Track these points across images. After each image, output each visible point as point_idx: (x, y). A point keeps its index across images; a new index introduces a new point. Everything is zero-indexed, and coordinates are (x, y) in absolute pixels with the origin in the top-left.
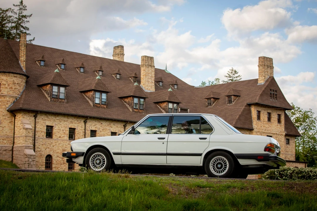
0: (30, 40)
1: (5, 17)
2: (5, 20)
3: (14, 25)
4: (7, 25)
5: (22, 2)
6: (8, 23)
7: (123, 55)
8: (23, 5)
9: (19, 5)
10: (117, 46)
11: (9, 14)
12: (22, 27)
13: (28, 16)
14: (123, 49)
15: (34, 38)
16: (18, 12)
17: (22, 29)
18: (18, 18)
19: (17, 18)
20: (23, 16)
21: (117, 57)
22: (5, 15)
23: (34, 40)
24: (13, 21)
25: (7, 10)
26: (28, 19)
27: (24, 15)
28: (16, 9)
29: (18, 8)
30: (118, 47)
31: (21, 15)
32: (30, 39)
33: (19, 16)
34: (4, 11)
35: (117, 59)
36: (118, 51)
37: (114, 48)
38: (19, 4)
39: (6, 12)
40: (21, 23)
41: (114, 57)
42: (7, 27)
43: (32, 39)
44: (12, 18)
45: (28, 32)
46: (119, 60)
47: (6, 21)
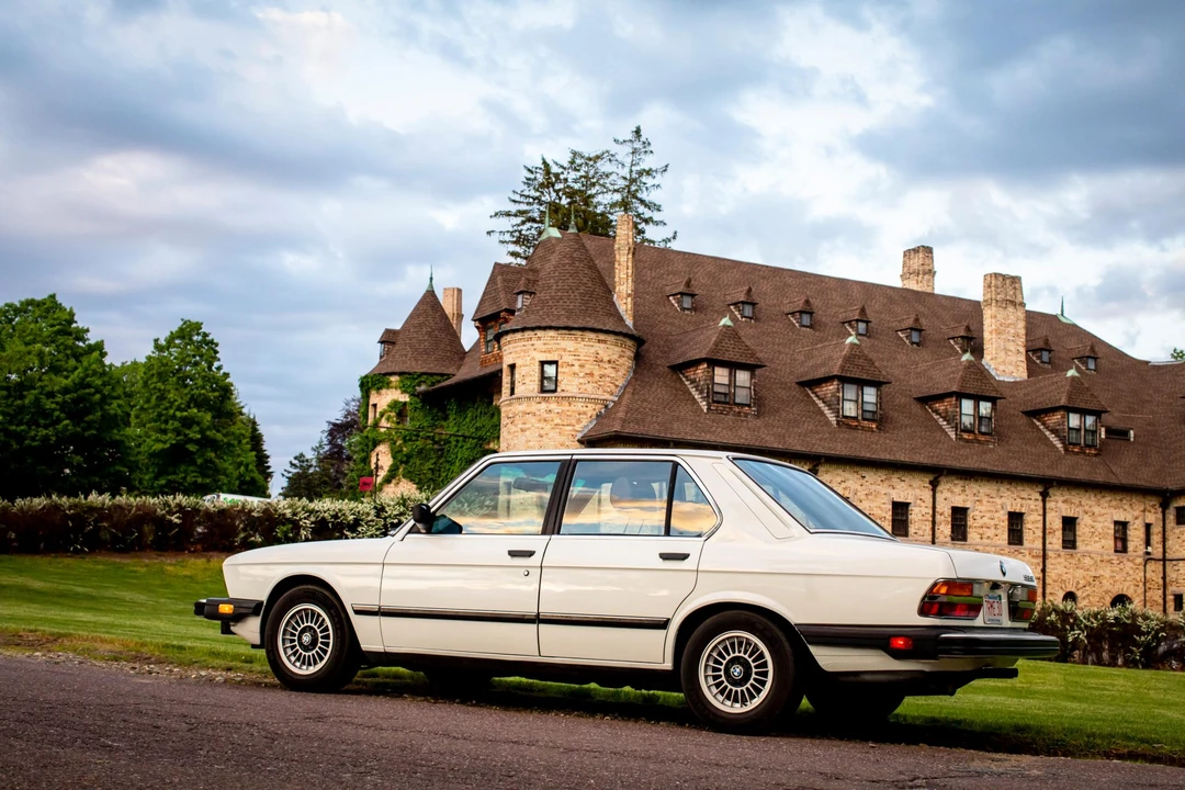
0: (664, 240)
1: (593, 177)
2: (593, 185)
3: (617, 197)
4: (599, 198)
5: (638, 132)
6: (603, 193)
7: (931, 273)
8: (643, 139)
9: (631, 141)
10: (914, 250)
11: (603, 166)
12: (642, 202)
13: (656, 171)
14: (932, 258)
15: (676, 233)
16: (628, 161)
17: (641, 209)
18: (628, 177)
19: (625, 178)
20: (644, 170)
21: (915, 282)
22: (592, 173)
23: (674, 238)
24: (616, 187)
25: (598, 157)
26: (658, 179)
27: (647, 169)
28: (623, 153)
29: (628, 149)
30: (916, 251)
31: (638, 168)
32: (665, 237)
33: (631, 171)
34: (590, 159)
35: (913, 285)
36: (916, 262)
37: (905, 256)
38: (630, 136)
39: (595, 162)
40: (637, 191)
41: (906, 282)
42: (599, 203)
43: (670, 235)
44: (613, 177)
45: (656, 216)
46: (919, 289)
47: (597, 187)
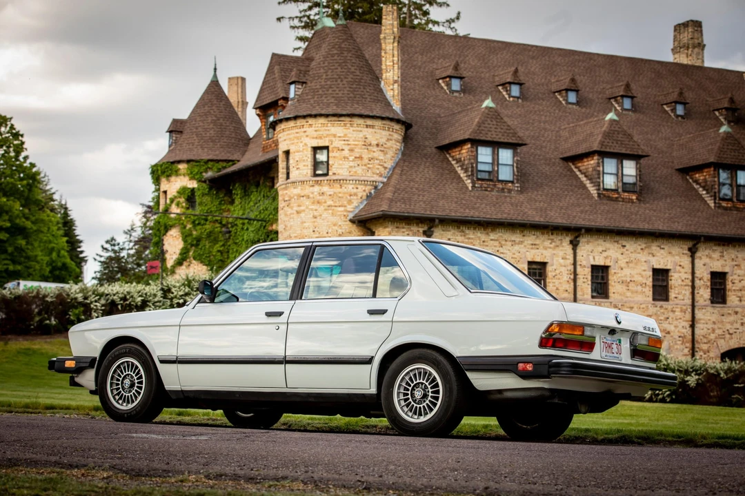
0: (447, 21)
7: (701, 46)
10: (683, 24)
14: (701, 31)
15: (459, 13)
21: (685, 56)
23: (458, 18)
30: (685, 25)
32: (449, 18)
35: (683, 59)
36: (686, 36)
37: (675, 30)
41: (677, 56)
43: (454, 16)
46: (690, 63)
